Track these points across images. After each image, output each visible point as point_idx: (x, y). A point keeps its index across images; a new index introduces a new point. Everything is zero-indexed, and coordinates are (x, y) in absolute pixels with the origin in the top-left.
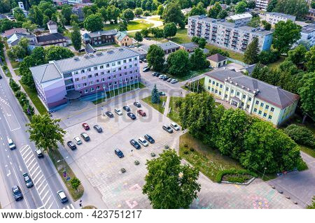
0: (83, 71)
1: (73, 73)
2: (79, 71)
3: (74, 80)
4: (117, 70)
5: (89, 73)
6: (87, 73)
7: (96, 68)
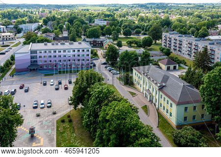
0: (46, 52)
1: (38, 52)
2: (43, 52)
3: (38, 57)
4: (72, 56)
5: (50, 54)
6: (48, 54)
7: (55, 52)
